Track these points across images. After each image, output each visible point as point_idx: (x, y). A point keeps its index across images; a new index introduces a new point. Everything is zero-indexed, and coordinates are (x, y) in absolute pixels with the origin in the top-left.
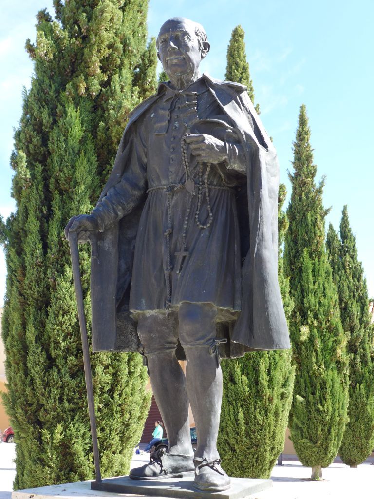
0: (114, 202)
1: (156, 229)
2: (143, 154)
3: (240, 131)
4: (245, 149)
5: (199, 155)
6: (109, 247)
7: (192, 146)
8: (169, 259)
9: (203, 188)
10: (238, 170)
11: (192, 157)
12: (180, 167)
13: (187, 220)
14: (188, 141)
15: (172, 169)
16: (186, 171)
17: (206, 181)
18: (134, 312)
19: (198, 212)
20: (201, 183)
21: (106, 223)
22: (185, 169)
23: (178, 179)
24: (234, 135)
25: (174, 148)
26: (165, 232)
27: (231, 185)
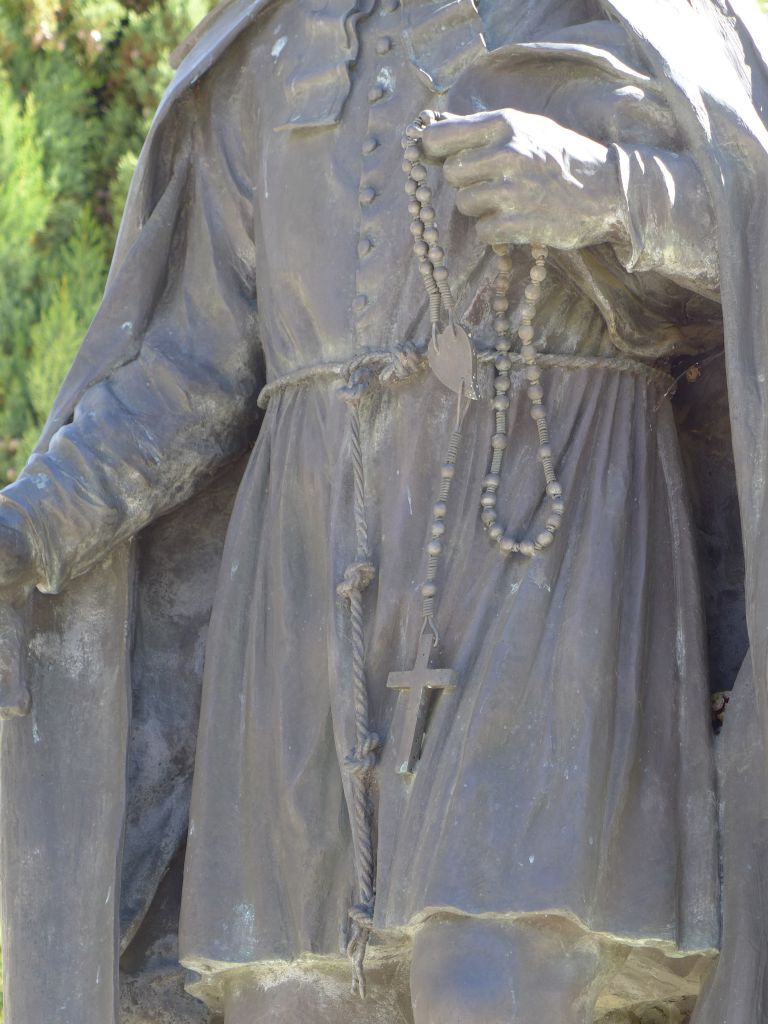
0: (102, 448)
1: (300, 565)
2: (238, 227)
3: (679, 90)
4: (708, 175)
5: (490, 212)
6: (87, 664)
7: (456, 171)
8: (360, 708)
9: (514, 367)
10: (680, 277)
11: (463, 224)
12: (407, 273)
13: (441, 520)
14: (435, 147)
15: (370, 285)
16: (431, 290)
17: (526, 334)
18: (206, 970)
19: (492, 482)
20: (503, 346)
21: (69, 549)
22: (428, 282)
23: (397, 331)
24: (656, 113)
25: (375, 191)
26: (342, 580)
27: (647, 352)
